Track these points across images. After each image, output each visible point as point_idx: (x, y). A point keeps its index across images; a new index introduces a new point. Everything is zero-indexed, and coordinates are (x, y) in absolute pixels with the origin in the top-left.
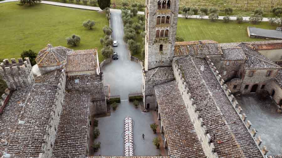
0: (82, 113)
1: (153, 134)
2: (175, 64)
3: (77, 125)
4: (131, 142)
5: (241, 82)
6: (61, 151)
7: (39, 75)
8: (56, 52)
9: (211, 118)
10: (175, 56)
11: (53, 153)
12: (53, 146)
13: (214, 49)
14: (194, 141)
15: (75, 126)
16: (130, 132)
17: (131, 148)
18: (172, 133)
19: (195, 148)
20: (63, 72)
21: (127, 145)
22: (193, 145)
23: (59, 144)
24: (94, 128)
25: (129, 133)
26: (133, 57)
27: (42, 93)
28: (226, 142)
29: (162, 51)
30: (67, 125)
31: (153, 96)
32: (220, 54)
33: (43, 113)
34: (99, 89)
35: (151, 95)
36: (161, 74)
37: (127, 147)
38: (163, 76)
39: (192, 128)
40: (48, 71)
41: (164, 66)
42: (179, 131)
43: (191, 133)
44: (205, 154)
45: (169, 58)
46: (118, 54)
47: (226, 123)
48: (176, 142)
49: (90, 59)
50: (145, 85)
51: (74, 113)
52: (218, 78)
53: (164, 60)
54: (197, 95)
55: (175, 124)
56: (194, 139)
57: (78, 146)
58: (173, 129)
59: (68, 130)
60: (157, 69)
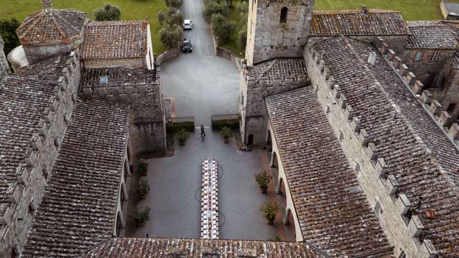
0: (111, 145)
1: (261, 195)
2: (312, 50)
3: (98, 168)
4: (214, 209)
5: (442, 97)
6: (54, 223)
7: (25, 63)
8: (60, 17)
9: (402, 160)
10: (312, 36)
11: (34, 227)
12: (37, 211)
13: (393, 25)
14: (360, 210)
15: (92, 170)
16: (214, 190)
17: (214, 222)
18: (306, 192)
19: (363, 227)
20: (73, 56)
21: (206, 214)
22: (357, 220)
23: (51, 207)
24: (138, 179)
25: (210, 190)
26: (221, 48)
27: (22, 96)
28: (447, 214)
29: (286, 22)
30: (73, 167)
31: (261, 119)
32: (406, 35)
33: (19, 136)
34: (150, 97)
35: (257, 117)
36: (281, 74)
37: (206, 219)
38: (284, 76)
39: (352, 183)
40: (44, 55)
41: (287, 58)
42: (324, 189)
43: (352, 193)
44: (390, 241)
45: (299, 39)
46: (192, 43)
47: (442, 172)
48: (317, 212)
49: (133, 36)
50: (245, 95)
51: (93, 144)
52: (406, 81)
53: (287, 43)
54: (365, 110)
55: (313, 172)
56: (360, 207)
57: (96, 212)
58: (309, 183)
59: (75, 178)
60: (271, 64)
